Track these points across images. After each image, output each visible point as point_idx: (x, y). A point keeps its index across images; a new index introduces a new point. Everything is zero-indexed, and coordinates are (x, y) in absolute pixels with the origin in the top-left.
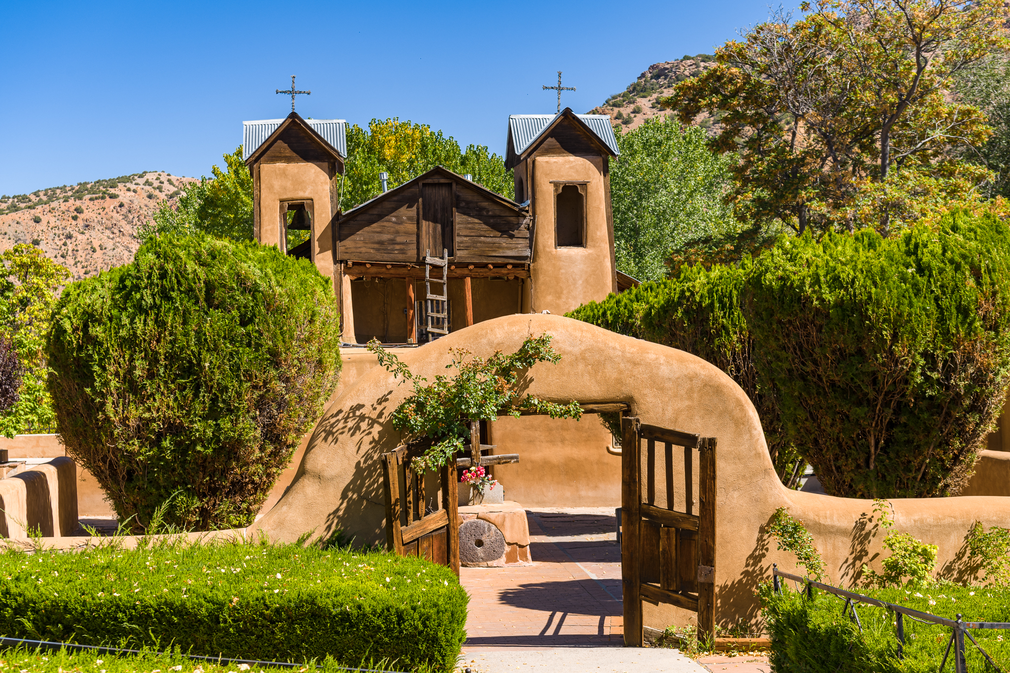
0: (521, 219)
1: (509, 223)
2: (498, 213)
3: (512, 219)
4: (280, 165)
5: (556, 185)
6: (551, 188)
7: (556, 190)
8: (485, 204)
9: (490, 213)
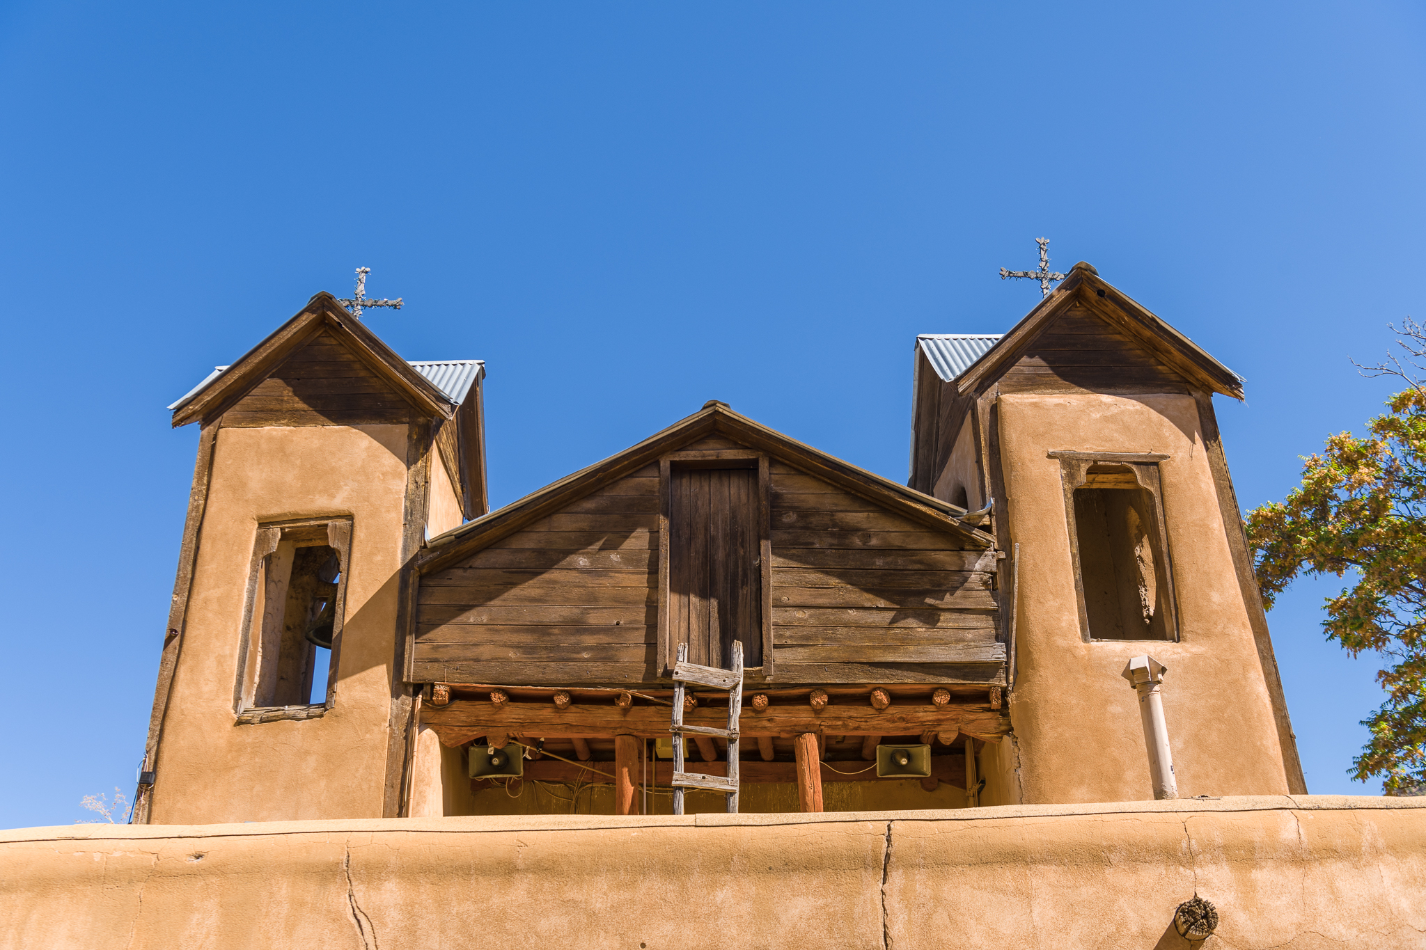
0: (969, 557)
1: (931, 569)
2: (896, 540)
3: (941, 556)
4: (273, 431)
5: (1069, 462)
6: (1056, 471)
7: (1070, 477)
8: (858, 517)
9: (874, 542)
